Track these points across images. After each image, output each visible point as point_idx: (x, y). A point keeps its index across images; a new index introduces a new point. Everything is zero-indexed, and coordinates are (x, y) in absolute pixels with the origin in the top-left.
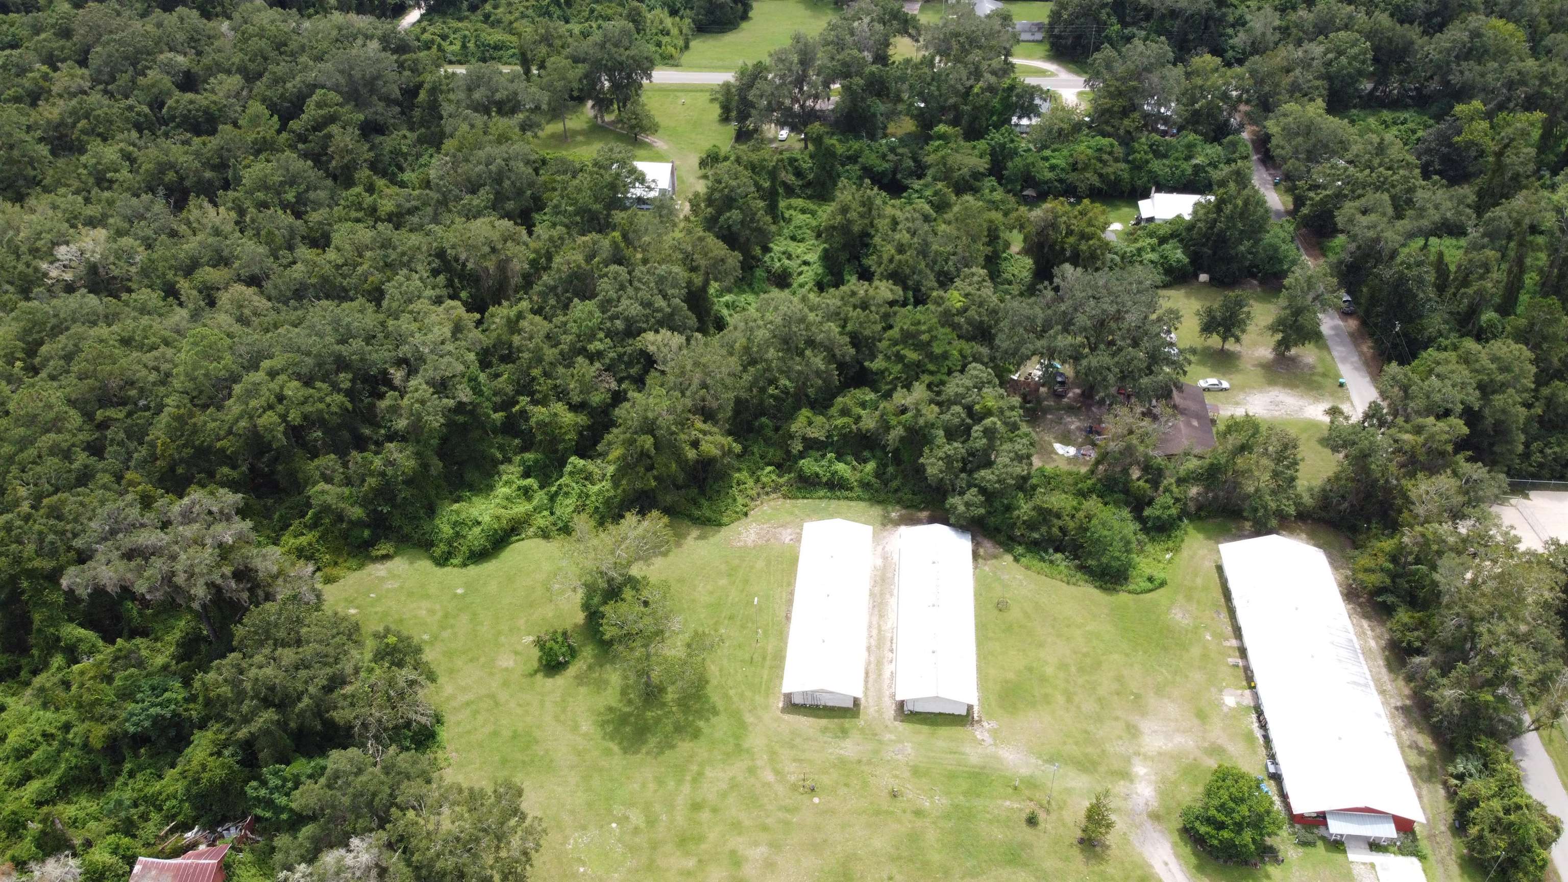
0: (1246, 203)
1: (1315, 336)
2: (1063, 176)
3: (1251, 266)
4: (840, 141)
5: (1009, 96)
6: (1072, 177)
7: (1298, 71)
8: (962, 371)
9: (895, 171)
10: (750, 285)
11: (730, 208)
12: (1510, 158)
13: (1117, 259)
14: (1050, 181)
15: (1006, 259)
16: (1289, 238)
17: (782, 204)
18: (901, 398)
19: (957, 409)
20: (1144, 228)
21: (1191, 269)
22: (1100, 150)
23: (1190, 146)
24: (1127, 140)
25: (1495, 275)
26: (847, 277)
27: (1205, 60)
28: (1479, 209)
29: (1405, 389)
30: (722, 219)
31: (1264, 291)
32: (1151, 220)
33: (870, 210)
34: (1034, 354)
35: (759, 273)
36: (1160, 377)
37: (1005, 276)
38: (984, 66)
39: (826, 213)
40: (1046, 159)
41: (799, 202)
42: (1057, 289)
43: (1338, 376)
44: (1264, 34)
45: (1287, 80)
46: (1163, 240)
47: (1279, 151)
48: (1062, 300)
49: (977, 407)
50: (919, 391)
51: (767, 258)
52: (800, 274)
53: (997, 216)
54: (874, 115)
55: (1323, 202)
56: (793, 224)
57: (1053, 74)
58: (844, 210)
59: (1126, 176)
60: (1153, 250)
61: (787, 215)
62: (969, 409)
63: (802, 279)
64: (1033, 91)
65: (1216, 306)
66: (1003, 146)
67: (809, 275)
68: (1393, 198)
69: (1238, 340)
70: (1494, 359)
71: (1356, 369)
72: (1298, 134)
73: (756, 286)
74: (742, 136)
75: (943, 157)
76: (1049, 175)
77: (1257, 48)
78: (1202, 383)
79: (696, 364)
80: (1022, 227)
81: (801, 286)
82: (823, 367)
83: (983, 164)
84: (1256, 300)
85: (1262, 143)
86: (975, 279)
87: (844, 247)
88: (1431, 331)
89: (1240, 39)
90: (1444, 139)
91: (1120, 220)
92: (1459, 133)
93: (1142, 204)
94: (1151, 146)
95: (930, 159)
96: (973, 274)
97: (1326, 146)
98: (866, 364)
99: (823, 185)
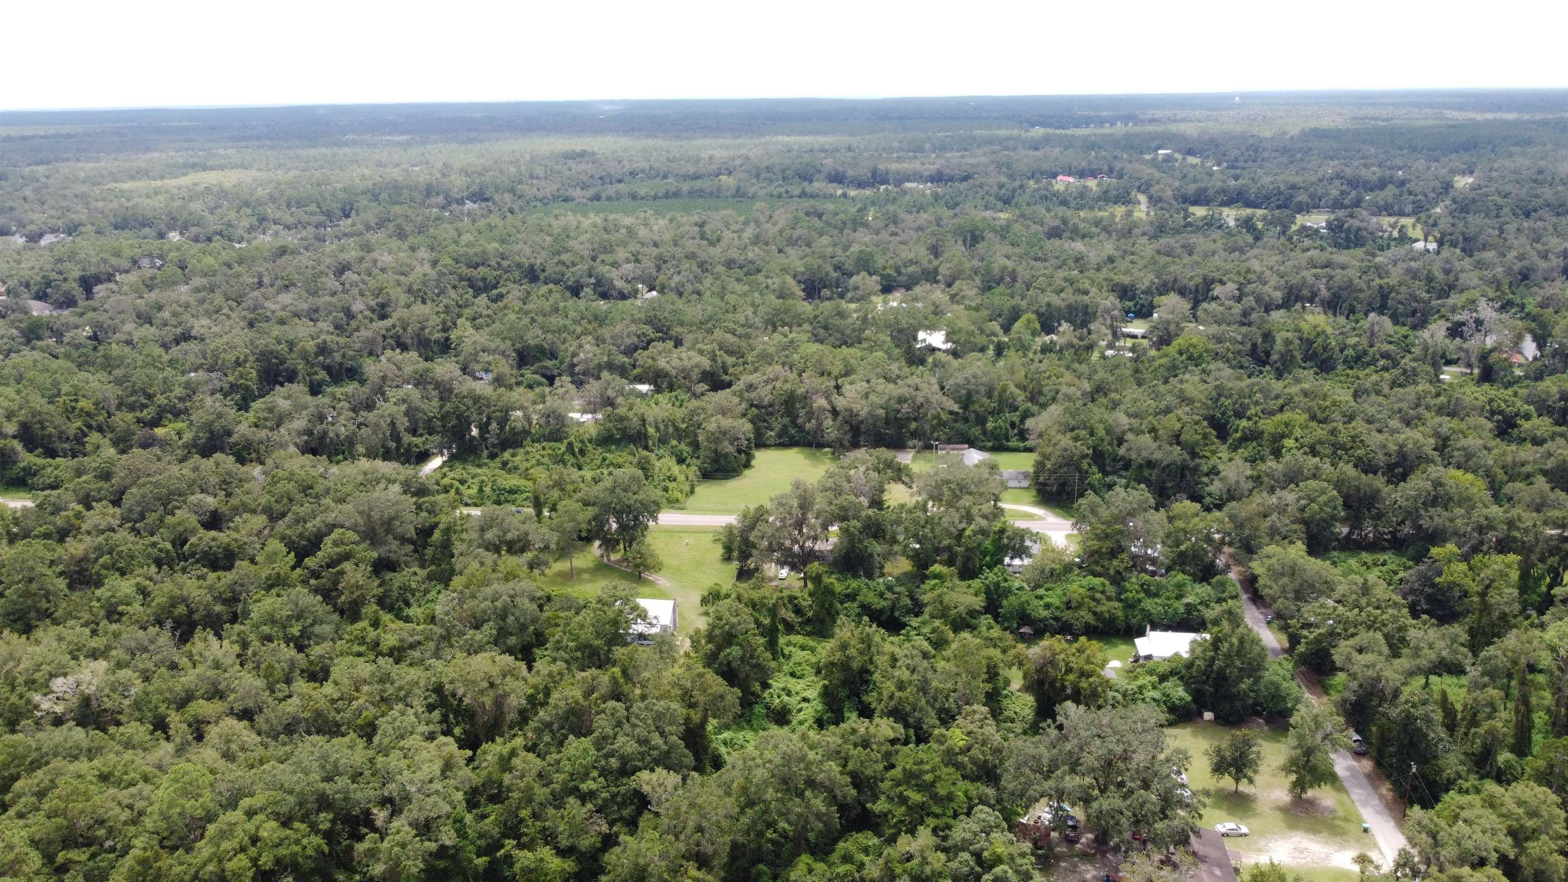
0: (1242, 641)
1: (1330, 778)
2: (1058, 614)
3: (1255, 704)
4: (839, 580)
5: (1000, 539)
6: (1067, 615)
7: (1274, 516)
8: (968, 814)
9: (893, 609)
10: (749, 722)
11: (730, 644)
12: (1493, 598)
13: (1119, 697)
14: (1046, 619)
15: (1006, 696)
16: (1289, 676)
17: (782, 640)
18: (905, 844)
19: (965, 856)
20: (1143, 666)
21: (1194, 707)
22: (1092, 589)
23: (1180, 586)
24: (1118, 579)
25: (1504, 715)
26: (847, 714)
27: (1184, 506)
28: (1475, 648)
29: (1434, 835)
30: (722, 655)
31: (1272, 729)
32: (1149, 657)
33: (869, 647)
34: (1042, 796)
35: (759, 709)
36: (1176, 822)
37: (1007, 713)
38: (975, 510)
39: (825, 650)
40: (1040, 598)
41: (798, 639)
42: (1060, 727)
43: (1360, 820)
44: (1237, 482)
45: (1265, 524)
46: (1163, 678)
47: (1267, 591)
48: (1066, 738)
49: (986, 854)
50: (925, 837)
51: (766, 695)
52: (800, 710)
53: (996, 653)
54: (871, 555)
55: (1318, 640)
56: (793, 660)
57: (1041, 518)
58: (844, 647)
59: (1120, 614)
60: (1154, 688)
61: (786, 652)
62: (978, 856)
63: (801, 716)
64: (1022, 534)
65: (1224, 745)
66: (997, 585)
67: (809, 712)
68: (1387, 637)
69: (1251, 781)
70: (1520, 803)
71: (1378, 812)
72: (1283, 574)
73: (754, 722)
74: (743, 574)
75: (939, 596)
76: (1044, 613)
77: (1232, 495)
78: (1221, 828)
79: (692, 805)
80: (1021, 664)
81: (801, 723)
82: (824, 809)
83: (979, 602)
84: (1264, 738)
85: (1250, 583)
86: (977, 716)
87: (844, 683)
88: (1449, 773)
89: (1215, 487)
90: (1427, 580)
91: (1118, 657)
92: (1440, 574)
93: (1138, 641)
94: (1142, 586)
95: (926, 598)
96: (975, 712)
97: (1312, 586)
98: (869, 805)
99: (822, 621)
